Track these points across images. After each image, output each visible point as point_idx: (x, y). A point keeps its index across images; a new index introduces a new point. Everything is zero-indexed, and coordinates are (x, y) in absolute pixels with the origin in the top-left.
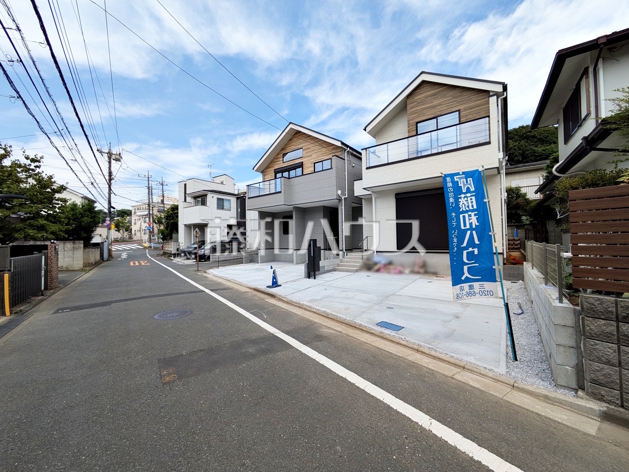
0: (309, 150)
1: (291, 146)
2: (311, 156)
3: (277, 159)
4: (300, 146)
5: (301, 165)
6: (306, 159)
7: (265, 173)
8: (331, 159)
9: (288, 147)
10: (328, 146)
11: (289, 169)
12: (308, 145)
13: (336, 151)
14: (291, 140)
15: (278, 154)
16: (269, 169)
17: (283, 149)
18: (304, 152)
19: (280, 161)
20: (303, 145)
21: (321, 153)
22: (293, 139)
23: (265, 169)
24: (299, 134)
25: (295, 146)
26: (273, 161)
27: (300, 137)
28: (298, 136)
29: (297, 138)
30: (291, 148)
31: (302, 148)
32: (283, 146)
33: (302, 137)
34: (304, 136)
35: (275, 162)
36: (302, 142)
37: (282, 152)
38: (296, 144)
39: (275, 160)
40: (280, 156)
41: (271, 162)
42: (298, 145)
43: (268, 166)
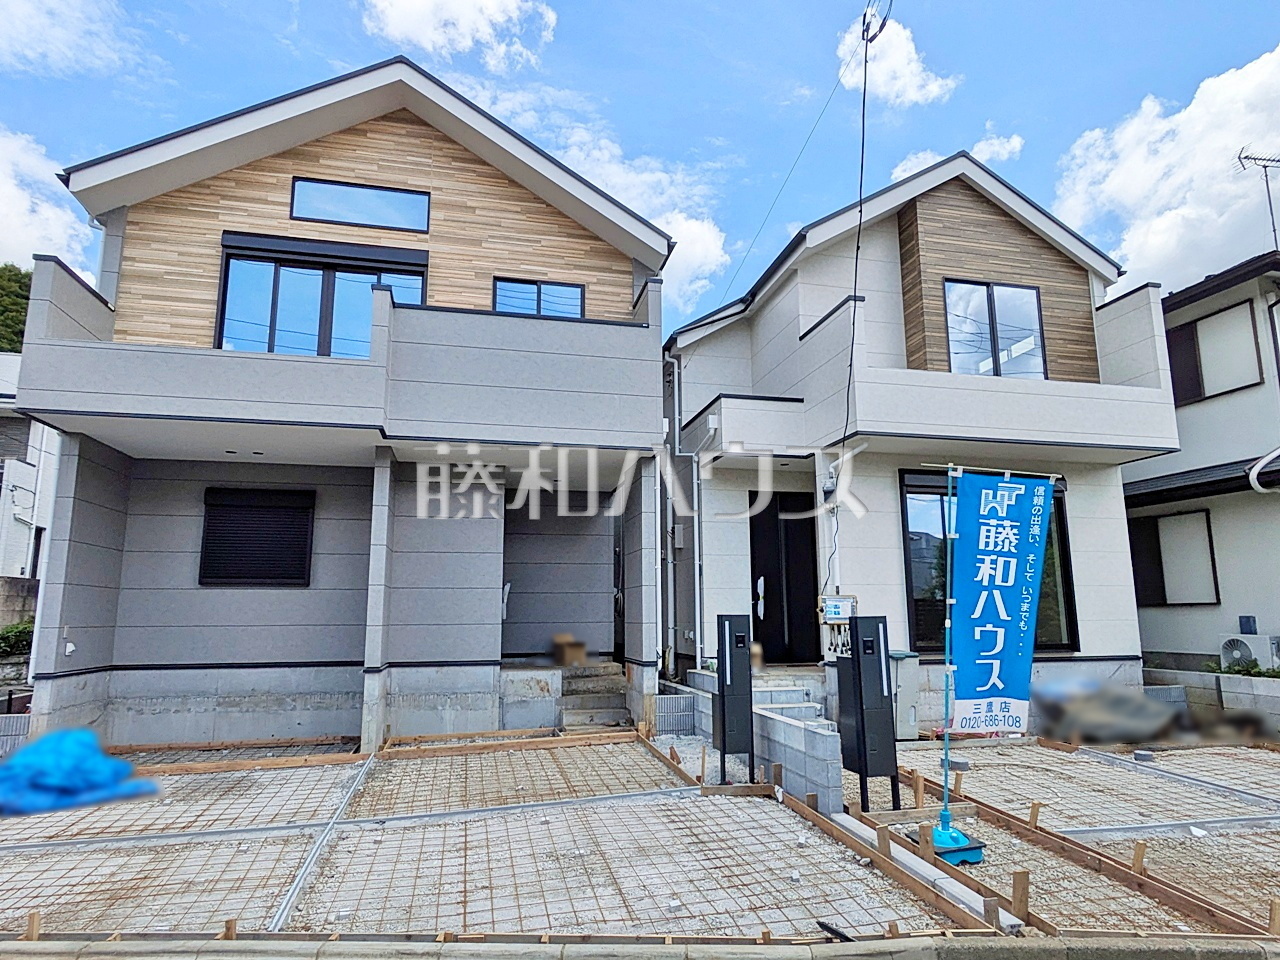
0: (469, 217)
1: (356, 159)
2: (477, 242)
3: (237, 182)
4: (414, 182)
5: (415, 265)
6: (443, 247)
7: (130, 230)
8: (582, 287)
9: (330, 158)
10: (570, 235)
11: (330, 261)
12: (461, 193)
13: (605, 264)
14: (351, 130)
15: (252, 166)
16: (175, 221)
17: (290, 154)
18: (437, 214)
19: (266, 202)
20: (436, 183)
21: (530, 250)
22: (368, 135)
23: (135, 207)
24: (410, 127)
25: (380, 166)
26: (208, 187)
27: (417, 141)
28: (403, 132)
29: (396, 138)
30: (353, 170)
31: (428, 194)
32: (305, 145)
33: (430, 148)
34: (441, 149)
35: (224, 197)
36: (429, 166)
37: (289, 163)
38: (384, 160)
39: (226, 184)
40: (270, 178)
41: (193, 185)
42: (400, 168)
43: (166, 199)
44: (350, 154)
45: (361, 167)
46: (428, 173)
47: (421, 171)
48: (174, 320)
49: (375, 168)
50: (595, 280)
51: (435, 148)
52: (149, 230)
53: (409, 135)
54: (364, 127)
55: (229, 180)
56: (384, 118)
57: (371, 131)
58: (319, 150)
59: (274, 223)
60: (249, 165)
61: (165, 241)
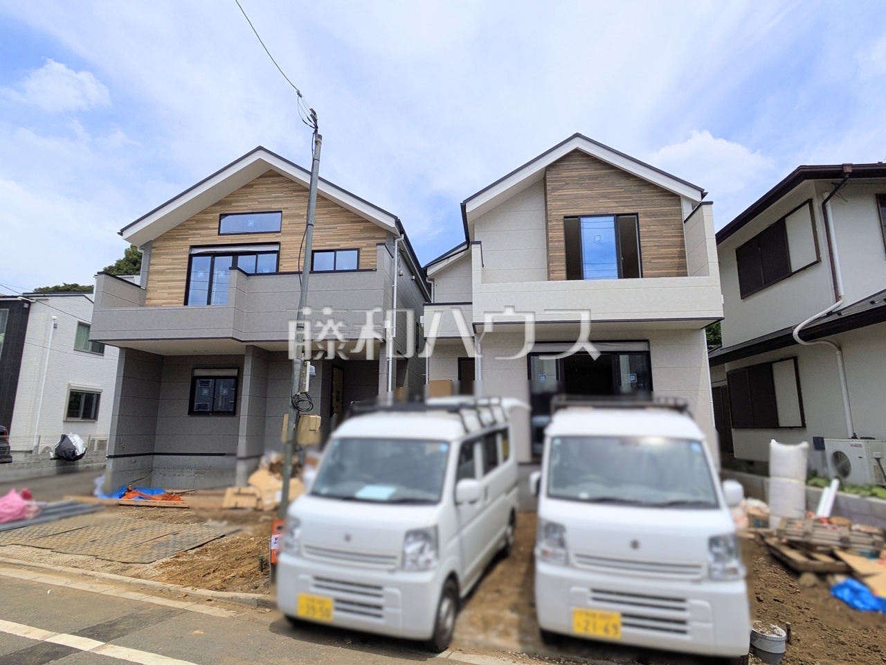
0: (301, 220)
1: (248, 200)
3: (198, 221)
4: (275, 206)
6: (289, 238)
7: (154, 251)
8: (358, 250)
9: (236, 202)
11: (237, 253)
12: (298, 208)
14: (248, 186)
15: (204, 212)
16: (171, 244)
17: (220, 203)
18: (285, 222)
19: (208, 228)
20: (285, 206)
21: (331, 233)
22: (254, 187)
23: (155, 240)
24: (273, 179)
25: (259, 202)
26: (184, 225)
27: (277, 185)
28: (270, 182)
29: (266, 186)
30: (246, 206)
31: (281, 212)
32: (226, 197)
33: (282, 187)
34: (288, 187)
35: (191, 229)
36: (282, 197)
37: (218, 208)
38: (261, 198)
39: (192, 223)
40: (210, 216)
41: (178, 226)
42: (268, 201)
43: (167, 234)
44: (245, 198)
45: (251, 203)
46: (281, 201)
47: (279, 201)
48: (170, 291)
49: (257, 203)
50: (365, 245)
51: (286, 187)
52: (161, 250)
53: (273, 183)
54: (253, 183)
55: (192, 220)
56: (262, 176)
57: (256, 185)
58: (232, 199)
59: (211, 238)
60: (201, 212)
61: (166, 254)
